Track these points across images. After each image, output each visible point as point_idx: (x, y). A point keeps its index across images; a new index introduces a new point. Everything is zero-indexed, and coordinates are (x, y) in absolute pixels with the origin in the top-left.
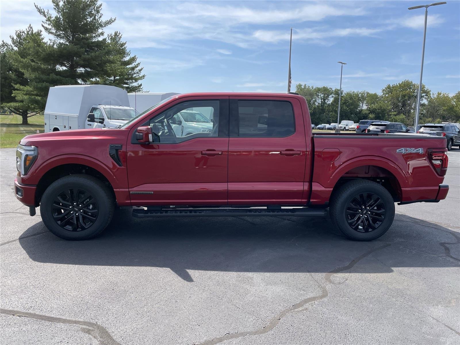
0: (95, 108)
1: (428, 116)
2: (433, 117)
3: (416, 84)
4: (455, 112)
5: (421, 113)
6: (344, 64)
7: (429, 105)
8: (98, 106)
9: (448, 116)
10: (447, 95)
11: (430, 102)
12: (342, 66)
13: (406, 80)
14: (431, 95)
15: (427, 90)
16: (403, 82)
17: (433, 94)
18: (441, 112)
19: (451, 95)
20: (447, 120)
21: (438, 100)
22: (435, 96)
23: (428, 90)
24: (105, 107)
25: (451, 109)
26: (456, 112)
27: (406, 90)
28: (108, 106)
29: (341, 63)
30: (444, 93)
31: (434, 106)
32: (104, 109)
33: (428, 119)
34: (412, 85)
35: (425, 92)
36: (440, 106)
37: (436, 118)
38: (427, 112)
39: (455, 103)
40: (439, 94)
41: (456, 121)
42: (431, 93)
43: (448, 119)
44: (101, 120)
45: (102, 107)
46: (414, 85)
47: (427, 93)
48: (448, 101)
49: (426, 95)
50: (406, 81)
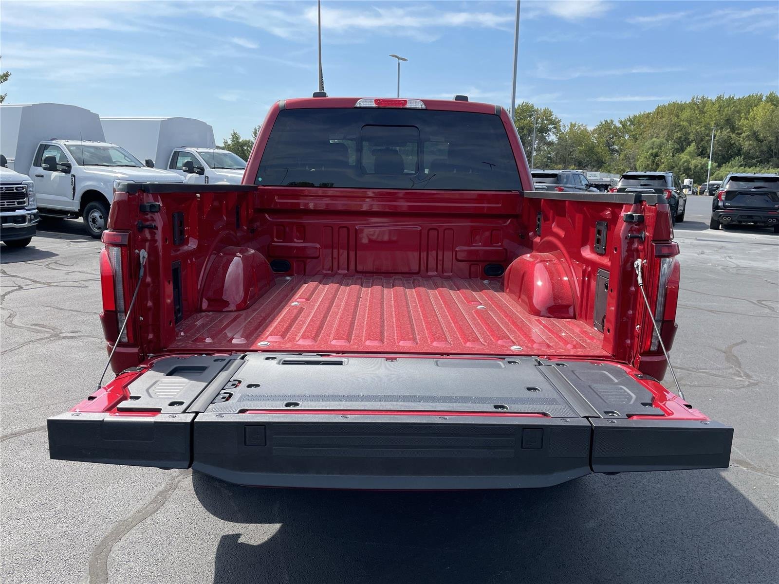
0: (46, 145)
1: (558, 160)
2: (564, 163)
3: (539, 109)
4: (596, 155)
5: (548, 157)
6: (402, 59)
7: (559, 144)
8: (53, 142)
9: (585, 161)
10: (584, 127)
11: (560, 138)
12: (399, 63)
13: (524, 102)
14: (562, 128)
15: (555, 120)
16: (519, 105)
17: (564, 126)
18: (576, 155)
19: (590, 128)
20: (584, 167)
21: (571, 135)
22: (567, 129)
23: (557, 120)
24: (67, 143)
25: (591, 150)
26: (598, 155)
27: (525, 118)
28: (71, 141)
29: (396, 57)
30: (580, 125)
31: (566, 145)
32: (68, 147)
33: (557, 165)
34: (534, 111)
35: (552, 122)
36: (575, 145)
37: (570, 164)
38: (556, 154)
39: (597, 140)
40: (573, 126)
41: (598, 169)
42: (561, 123)
43: (587, 166)
44: (65, 167)
45: (61, 143)
46: (537, 111)
47: (556, 123)
48: (586, 137)
49: (555, 128)
50: (524, 104)
